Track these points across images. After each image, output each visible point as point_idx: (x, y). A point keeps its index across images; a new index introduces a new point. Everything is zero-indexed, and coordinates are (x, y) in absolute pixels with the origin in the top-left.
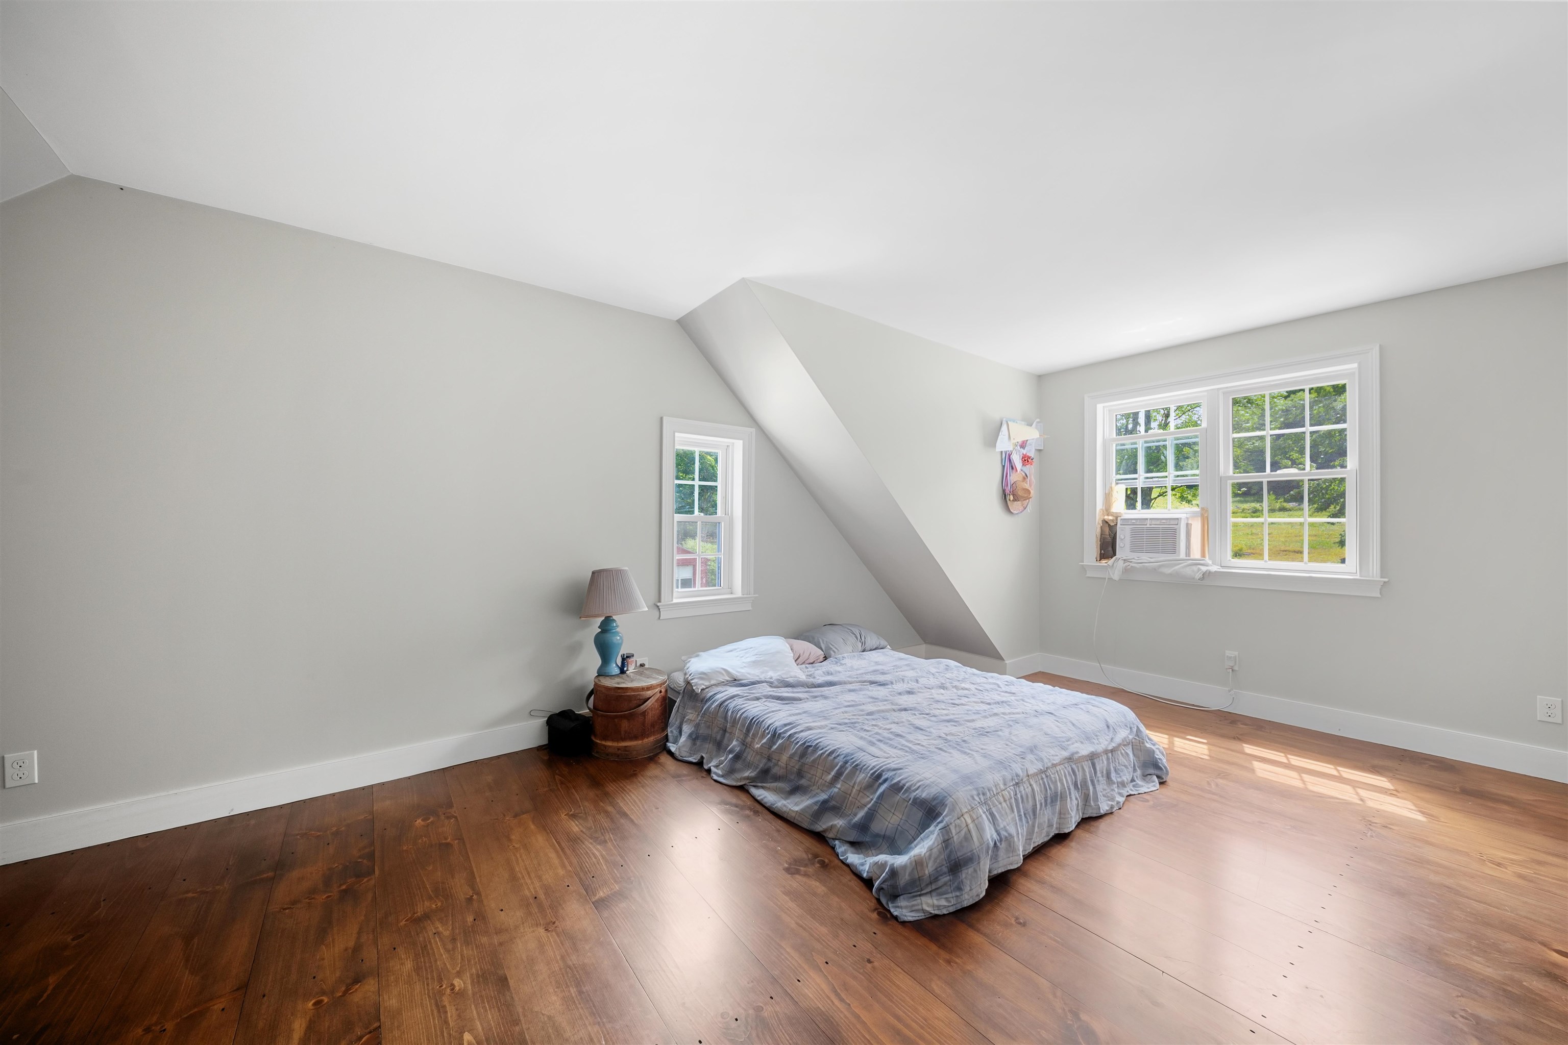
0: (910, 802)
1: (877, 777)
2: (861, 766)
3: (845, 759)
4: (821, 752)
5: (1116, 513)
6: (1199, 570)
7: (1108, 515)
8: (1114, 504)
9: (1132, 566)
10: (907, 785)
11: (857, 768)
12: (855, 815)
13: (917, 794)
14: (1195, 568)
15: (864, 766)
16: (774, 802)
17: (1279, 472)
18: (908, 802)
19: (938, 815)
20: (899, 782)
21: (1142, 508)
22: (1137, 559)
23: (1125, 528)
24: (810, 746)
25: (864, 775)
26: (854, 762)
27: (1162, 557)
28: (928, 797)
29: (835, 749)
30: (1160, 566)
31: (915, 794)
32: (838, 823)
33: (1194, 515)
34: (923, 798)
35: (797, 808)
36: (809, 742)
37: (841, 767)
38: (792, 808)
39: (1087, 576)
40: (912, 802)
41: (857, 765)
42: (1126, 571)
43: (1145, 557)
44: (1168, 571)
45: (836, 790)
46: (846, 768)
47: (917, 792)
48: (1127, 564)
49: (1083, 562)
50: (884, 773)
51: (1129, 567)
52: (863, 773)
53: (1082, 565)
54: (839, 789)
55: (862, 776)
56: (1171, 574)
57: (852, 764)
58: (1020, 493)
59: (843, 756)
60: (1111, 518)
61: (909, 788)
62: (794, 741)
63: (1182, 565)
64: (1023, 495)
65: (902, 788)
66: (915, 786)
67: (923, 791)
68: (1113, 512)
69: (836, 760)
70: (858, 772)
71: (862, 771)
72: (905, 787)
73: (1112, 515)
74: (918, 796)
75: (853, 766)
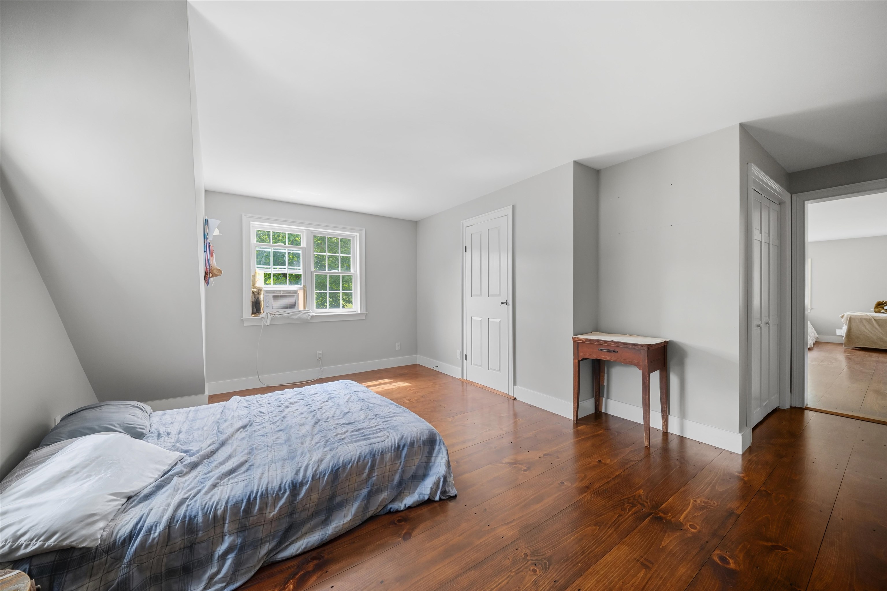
0: (422, 445)
1: (398, 449)
2: (385, 451)
3: (371, 455)
4: (350, 465)
5: (259, 287)
6: (309, 315)
7: (254, 288)
8: (257, 282)
9: (275, 317)
10: (415, 439)
11: (383, 453)
12: (393, 480)
13: (422, 439)
14: (307, 314)
15: (386, 449)
16: (323, 536)
17: (332, 271)
18: (421, 446)
19: (436, 440)
20: (411, 441)
21: (289, 285)
22: (277, 312)
23: (269, 296)
24: (339, 468)
25: (389, 454)
26: (378, 452)
27: (291, 310)
28: (427, 436)
29: (359, 456)
30: (291, 315)
31: (421, 440)
32: (384, 496)
33: (300, 289)
34: (426, 439)
35: (349, 518)
36: (334, 467)
37: (372, 461)
38: (345, 522)
39: (245, 325)
40: (423, 445)
41: (382, 452)
42: (272, 319)
43: (281, 311)
44: (295, 317)
45: (375, 478)
46: (376, 459)
47: (421, 438)
48: (272, 316)
49: (243, 317)
50: (400, 444)
51: (273, 317)
52: (388, 453)
53: (242, 319)
54: (377, 475)
55: (389, 455)
56: (297, 319)
57: (379, 454)
58: (215, 272)
59: (368, 455)
60: (255, 290)
61: (417, 440)
62: (320, 477)
63: (301, 314)
64: (217, 273)
65: (414, 442)
66: (418, 437)
67: (423, 436)
68: (257, 287)
69: (366, 461)
70: (385, 455)
71: (387, 452)
72: (415, 441)
73: (256, 288)
74: (423, 440)
75: (380, 454)
